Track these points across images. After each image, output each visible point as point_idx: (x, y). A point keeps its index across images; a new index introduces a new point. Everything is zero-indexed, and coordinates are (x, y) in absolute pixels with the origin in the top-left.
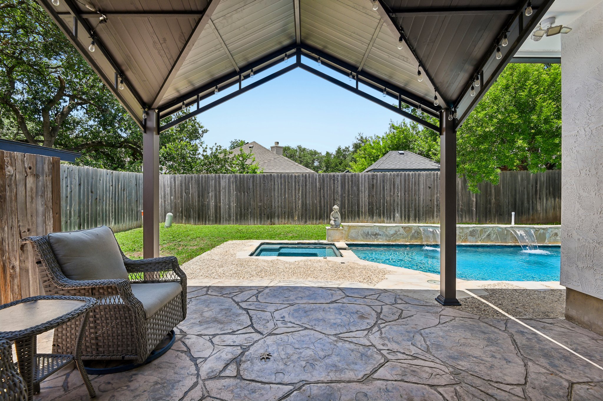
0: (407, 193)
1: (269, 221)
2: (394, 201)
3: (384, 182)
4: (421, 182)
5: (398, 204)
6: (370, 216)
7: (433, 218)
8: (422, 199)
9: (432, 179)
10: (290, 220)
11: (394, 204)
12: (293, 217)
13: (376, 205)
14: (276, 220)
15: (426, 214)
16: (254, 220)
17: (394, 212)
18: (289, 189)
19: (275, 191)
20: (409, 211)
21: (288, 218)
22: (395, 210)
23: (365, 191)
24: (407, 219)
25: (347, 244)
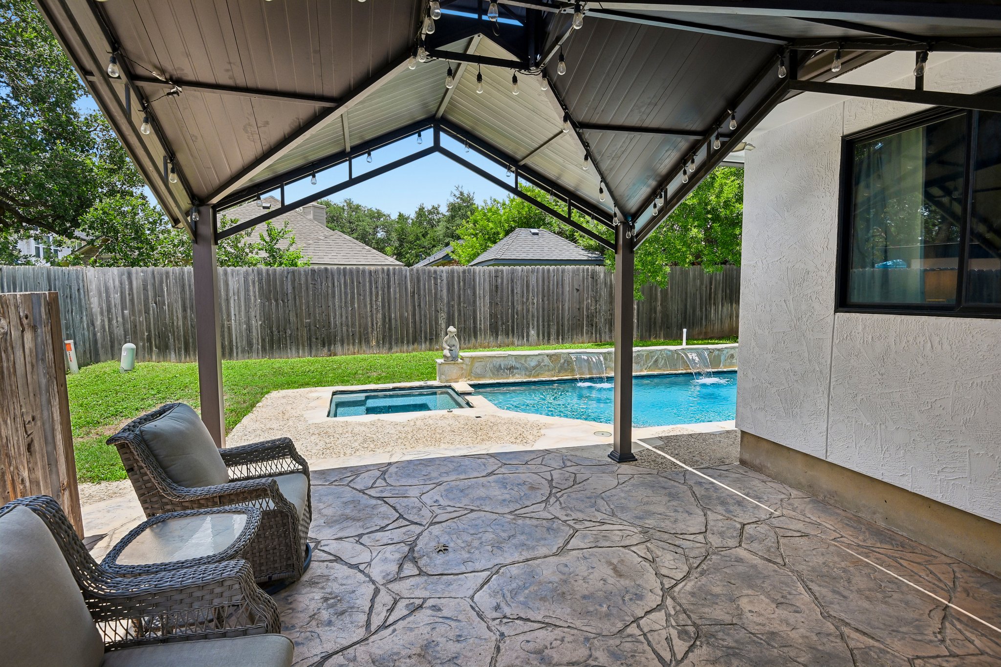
0: (546, 298)
1: (326, 350)
2: (528, 311)
3: (512, 281)
4: (567, 282)
5: (533, 316)
6: (492, 335)
7: (582, 335)
8: (567, 308)
9: (581, 278)
10: (364, 348)
11: (527, 316)
12: (368, 342)
13: (502, 317)
14: (339, 348)
15: (572, 330)
16: (298, 349)
17: (528, 328)
18: (359, 294)
19: (334, 297)
20: (549, 325)
21: (360, 343)
22: (529, 324)
23: (484, 296)
24: (546, 338)
25: (471, 385)
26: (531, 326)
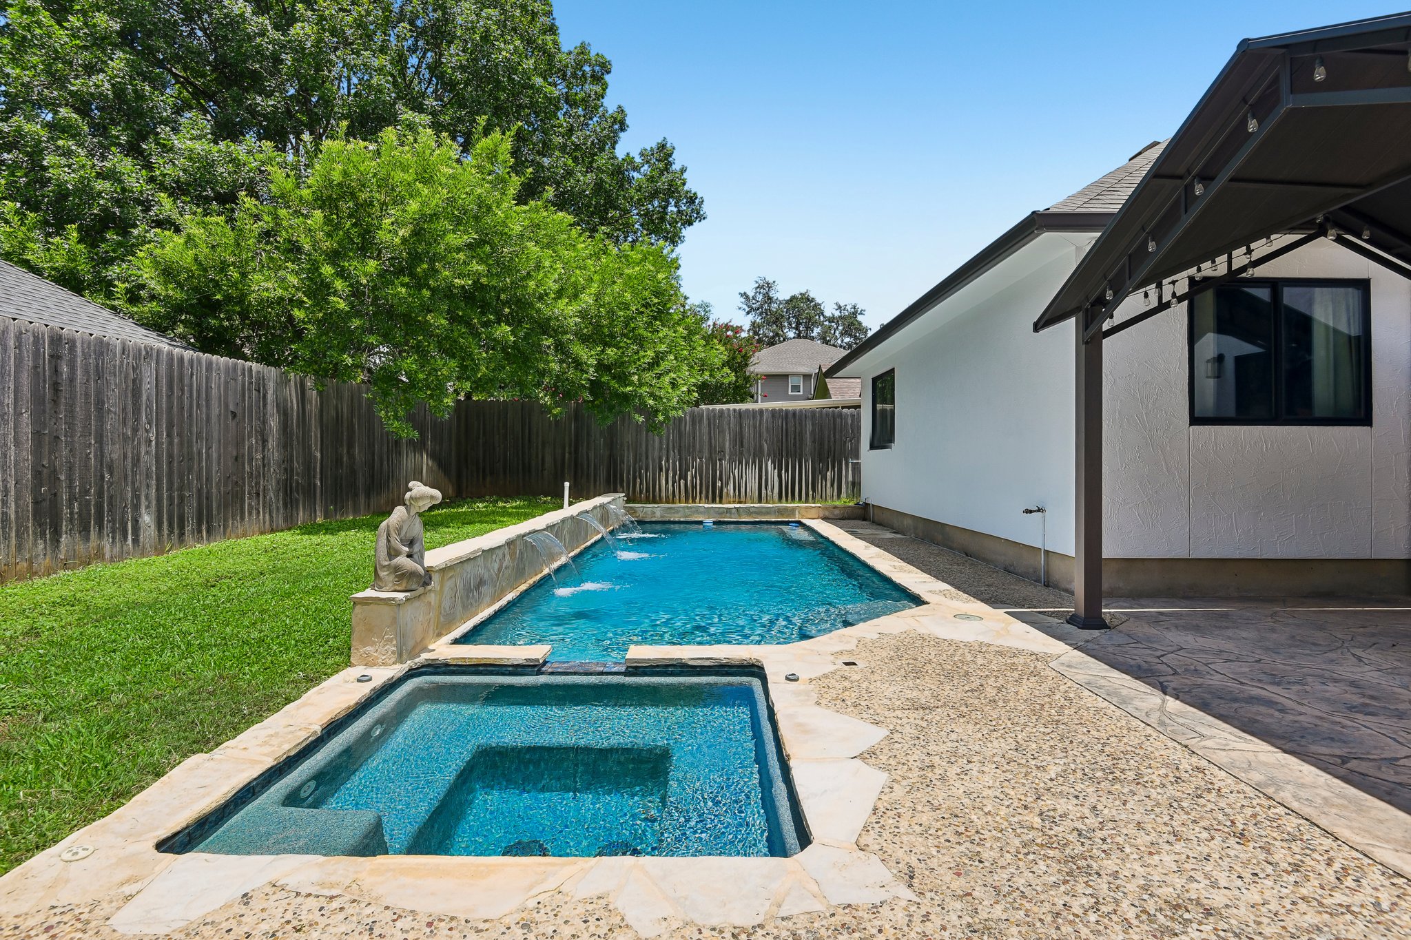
2: (137, 460)
3: (99, 376)
4: (214, 392)
5: (148, 476)
6: (43, 534)
7: (242, 518)
8: (215, 455)
9: (240, 388)
11: (134, 474)
13: (70, 480)
15: (226, 507)
17: (136, 507)
20: (182, 498)
22: (138, 498)
23: (18, 414)
24: (176, 531)
26: (144, 503)
